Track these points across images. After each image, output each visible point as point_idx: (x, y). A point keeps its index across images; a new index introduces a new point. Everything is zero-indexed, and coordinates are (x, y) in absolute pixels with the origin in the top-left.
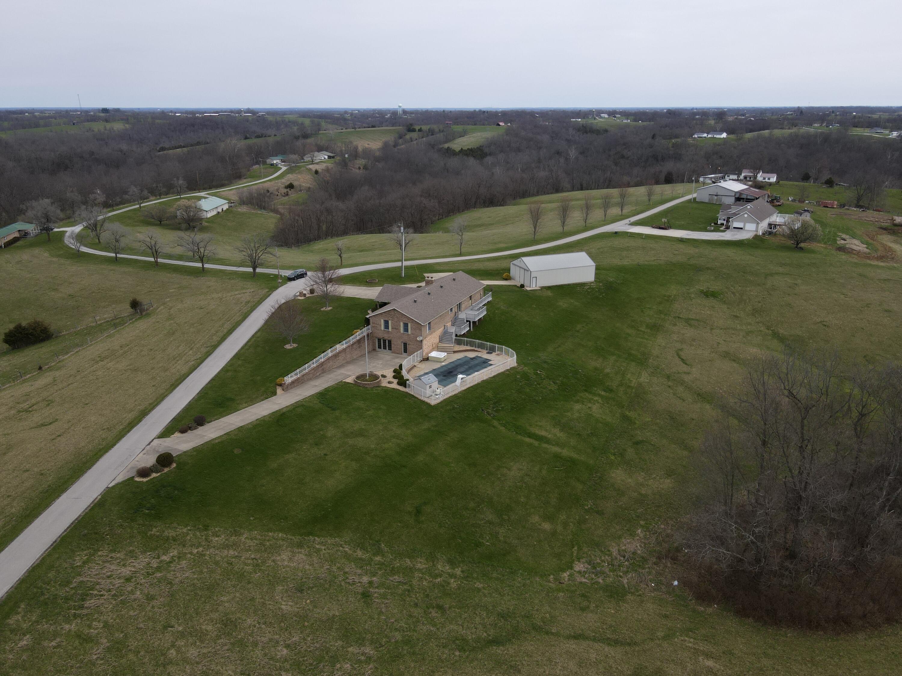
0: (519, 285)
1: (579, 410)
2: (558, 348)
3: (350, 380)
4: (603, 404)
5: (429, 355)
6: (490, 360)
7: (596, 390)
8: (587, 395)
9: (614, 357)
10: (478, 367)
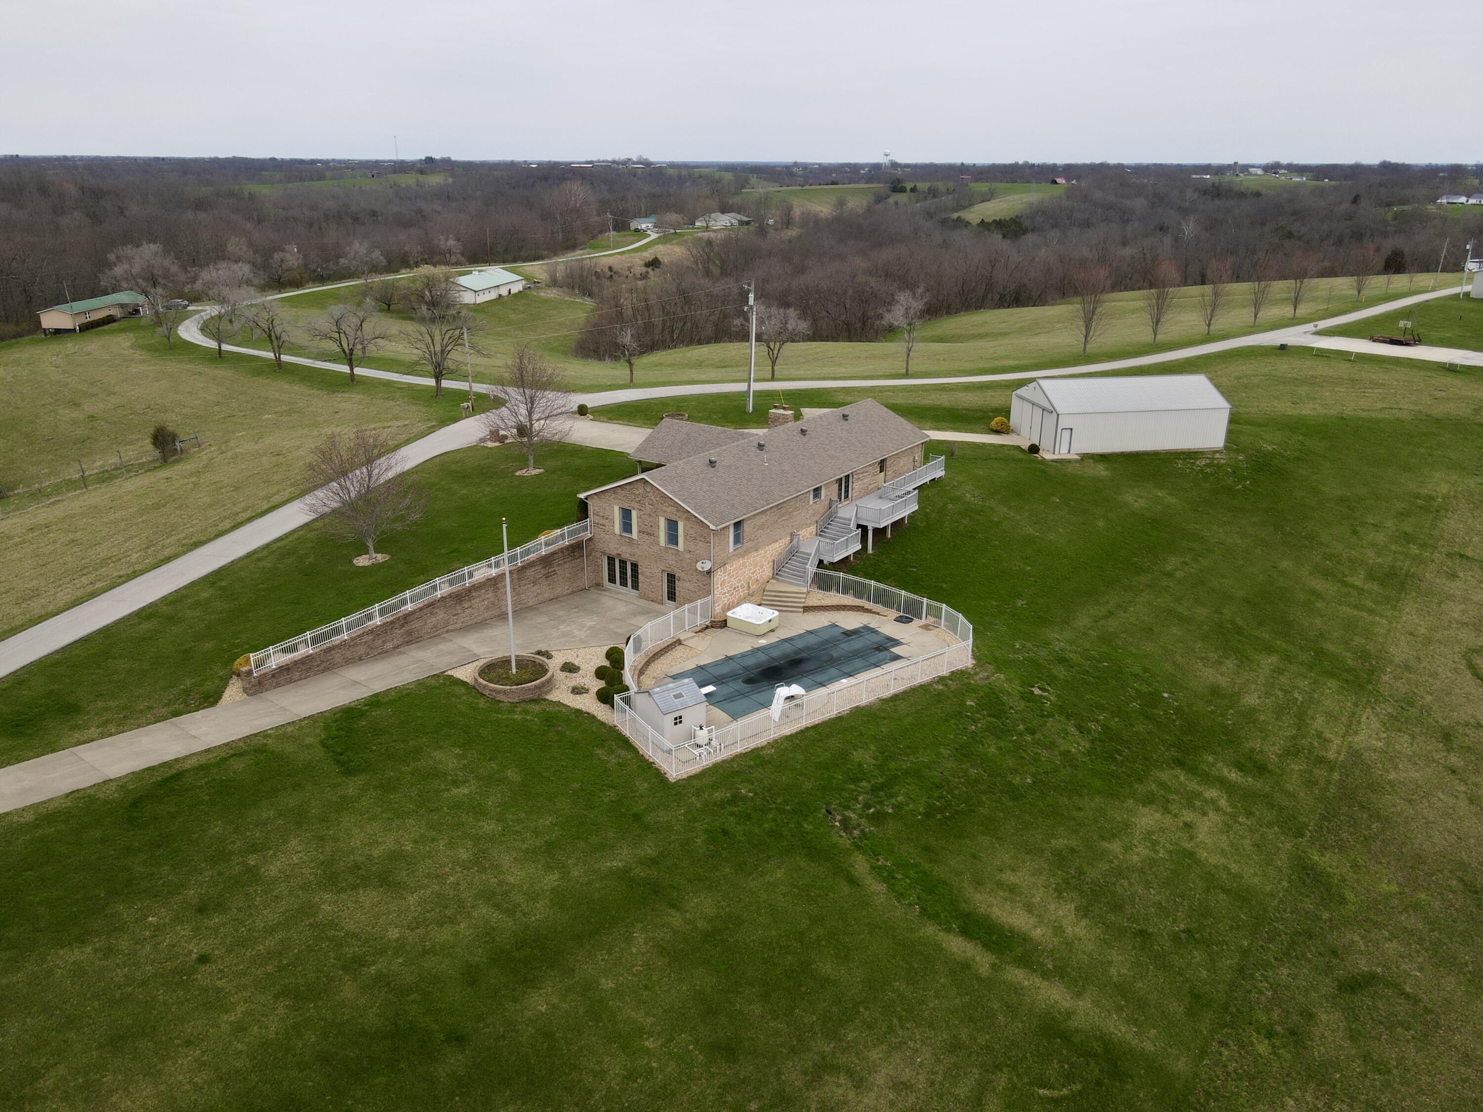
0: (1025, 445)
1: (1150, 833)
2: (1106, 617)
3: (466, 673)
4: (1233, 816)
5: (729, 614)
6: (896, 643)
7: (1213, 765)
8: (1182, 778)
9: (1273, 659)
10: (858, 663)
